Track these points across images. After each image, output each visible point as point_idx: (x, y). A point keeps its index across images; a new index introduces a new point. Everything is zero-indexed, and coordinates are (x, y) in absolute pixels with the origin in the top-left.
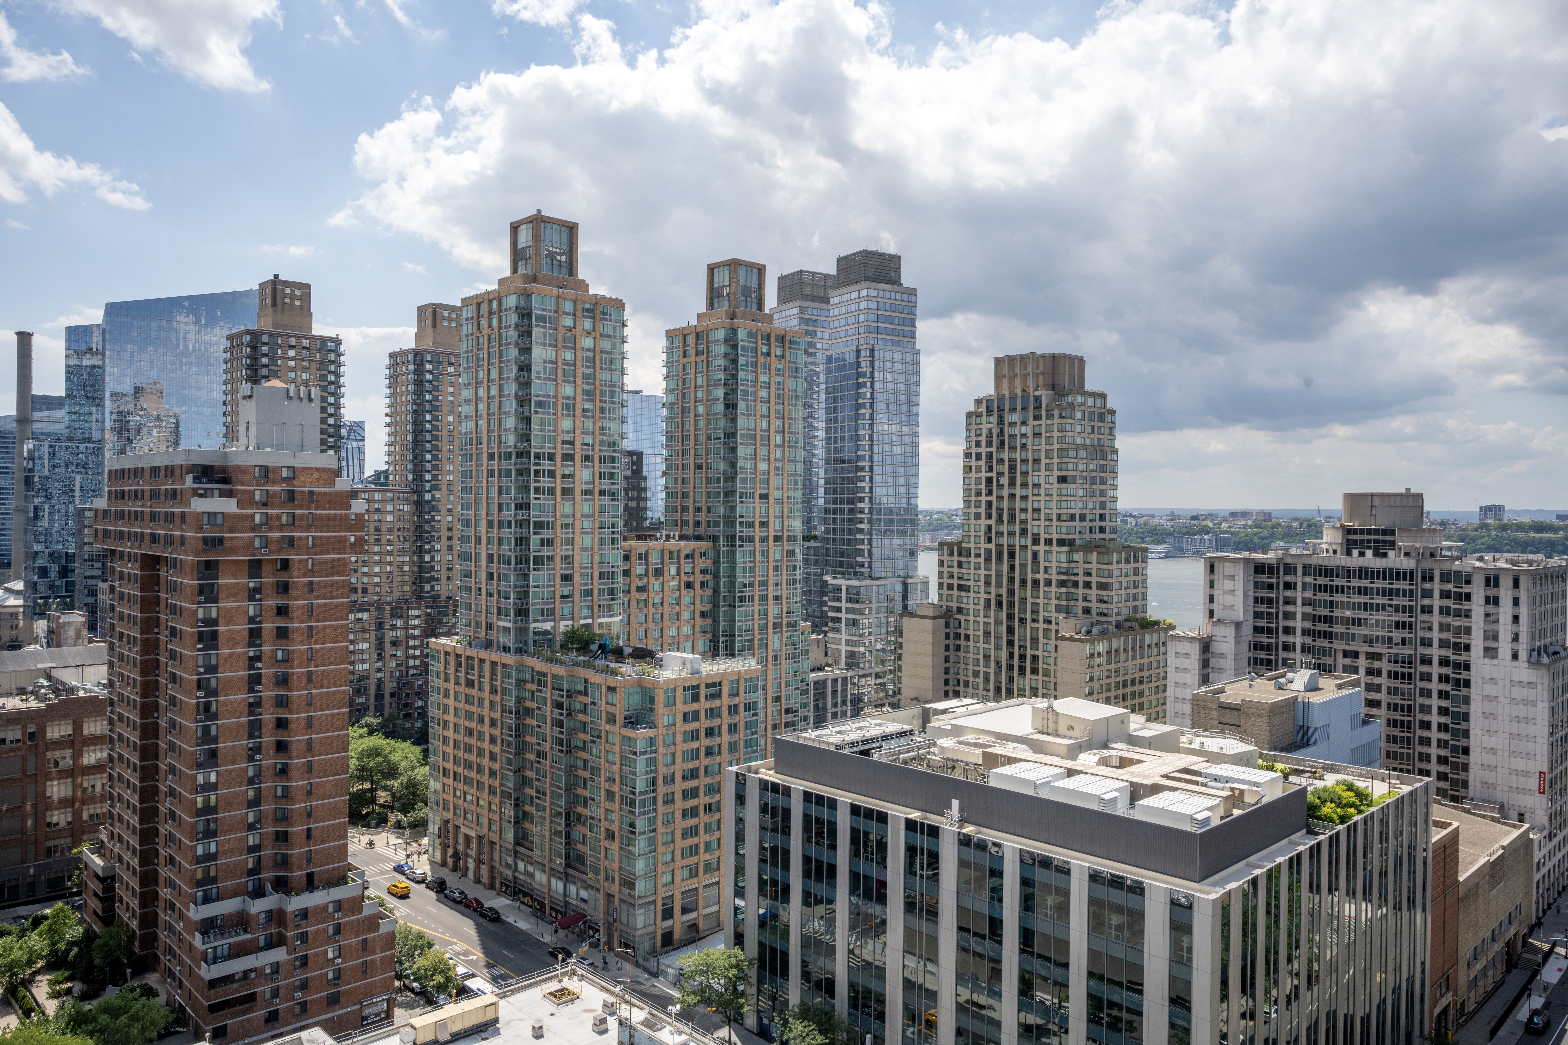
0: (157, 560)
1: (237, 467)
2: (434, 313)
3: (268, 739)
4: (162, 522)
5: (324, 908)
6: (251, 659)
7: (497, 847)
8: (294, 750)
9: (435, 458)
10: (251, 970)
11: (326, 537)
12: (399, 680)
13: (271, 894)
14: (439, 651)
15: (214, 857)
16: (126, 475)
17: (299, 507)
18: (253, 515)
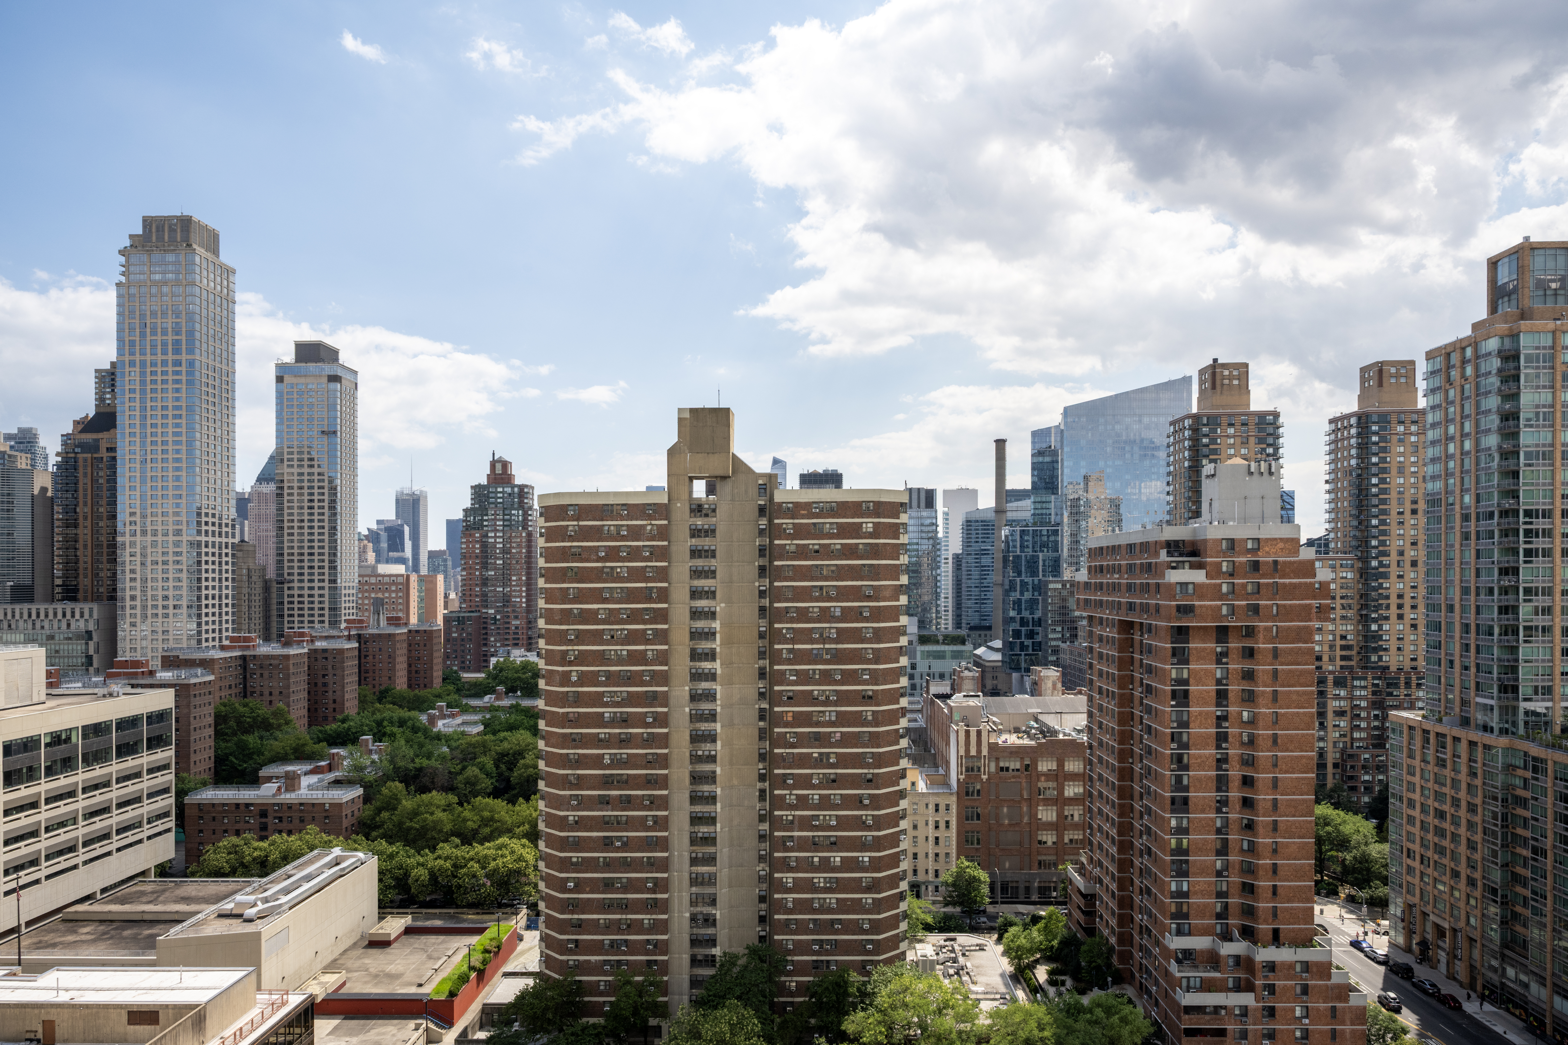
0: (1131, 624)
1: (1205, 541)
2: (1380, 372)
3: (1235, 794)
4: (1138, 592)
5: (1291, 966)
6: (1218, 718)
7: (1478, 945)
8: (1261, 807)
9: (1383, 522)
10: (1221, 1007)
11: (1290, 605)
12: (1343, 751)
13: (1238, 941)
14: (1401, 725)
15: (1186, 895)
16: (1105, 552)
17: (1263, 576)
18: (1220, 585)
